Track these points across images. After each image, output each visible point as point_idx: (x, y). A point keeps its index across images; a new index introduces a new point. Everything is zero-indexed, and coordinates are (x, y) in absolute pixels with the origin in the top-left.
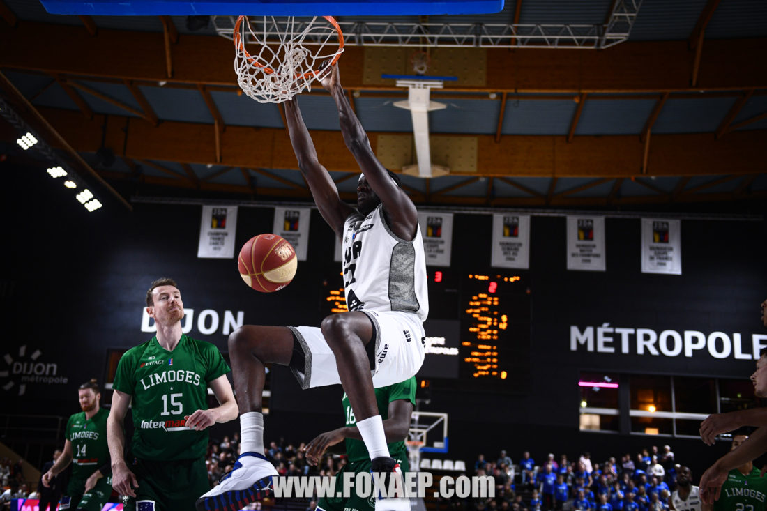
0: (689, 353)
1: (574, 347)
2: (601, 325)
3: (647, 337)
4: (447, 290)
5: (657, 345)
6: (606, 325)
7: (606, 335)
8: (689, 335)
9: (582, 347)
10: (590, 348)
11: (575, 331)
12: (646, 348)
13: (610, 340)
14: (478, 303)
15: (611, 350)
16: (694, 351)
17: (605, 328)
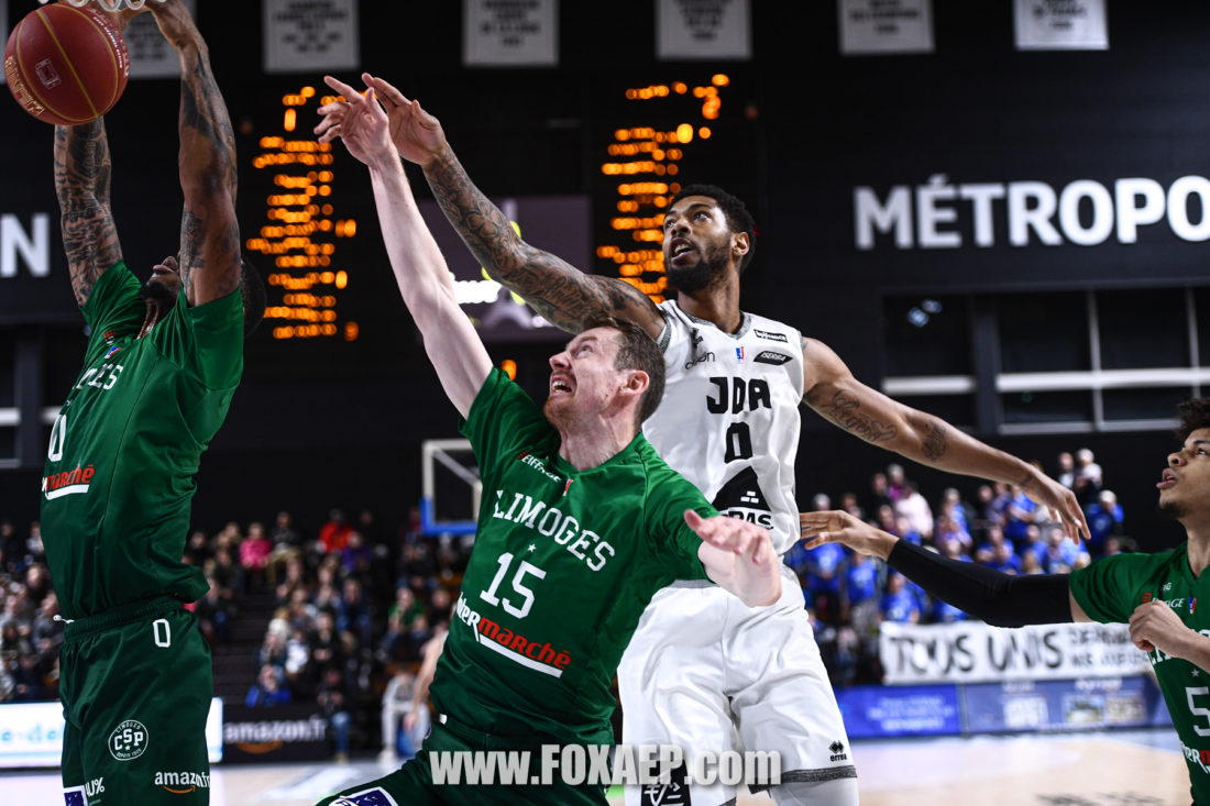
0: (1127, 235)
1: (865, 238)
2: (924, 181)
3: (1032, 203)
4: (555, 123)
5: (1055, 220)
6: (937, 180)
7: (940, 204)
8: (1127, 188)
9: (885, 238)
10: (904, 238)
11: (865, 201)
12: (1031, 230)
13: (948, 215)
14: (630, 150)
15: (951, 240)
16: (1140, 228)
17: (937, 188)
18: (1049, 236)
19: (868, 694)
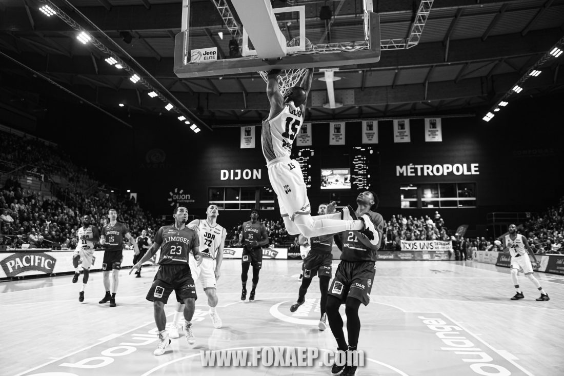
0: (445, 174)
1: (398, 174)
2: (409, 165)
3: (428, 168)
4: (344, 155)
5: (432, 171)
6: (411, 164)
7: (411, 168)
8: (445, 166)
9: (401, 174)
10: (405, 174)
11: (398, 168)
12: (428, 172)
13: (413, 170)
14: (357, 160)
15: (414, 175)
16: (448, 173)
17: (411, 166)
18: (431, 174)
19: (398, 252)
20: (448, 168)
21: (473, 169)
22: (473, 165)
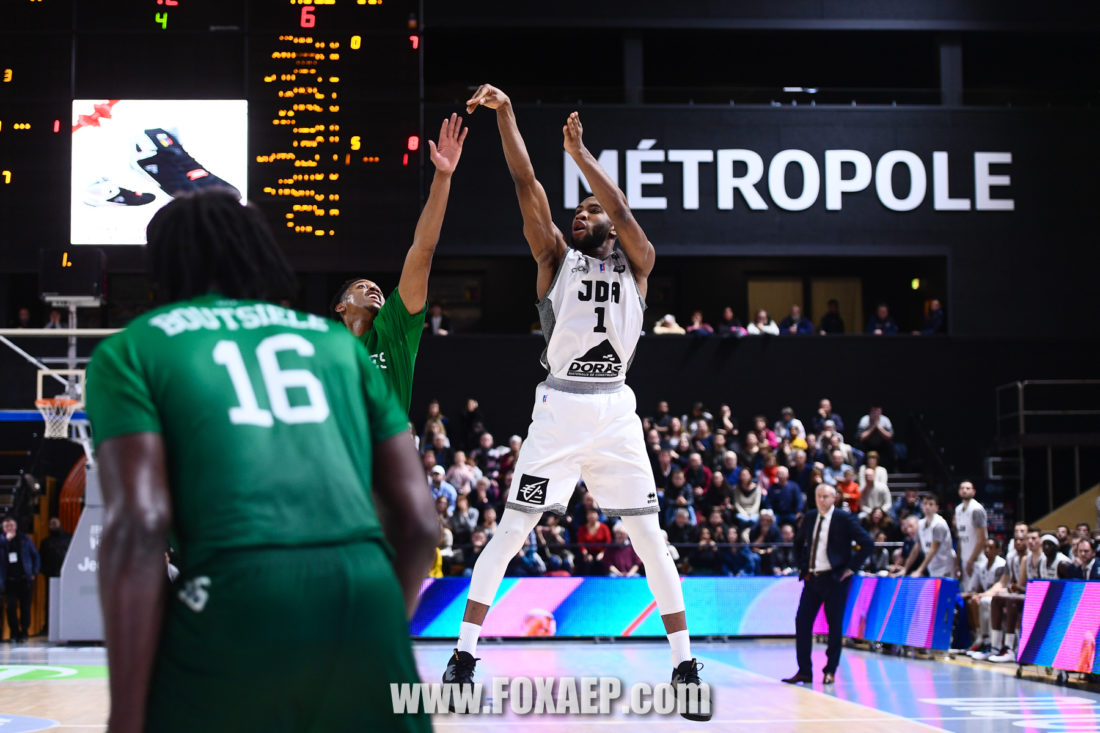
20: (848, 170)
21: (983, 180)
22: (982, 160)
